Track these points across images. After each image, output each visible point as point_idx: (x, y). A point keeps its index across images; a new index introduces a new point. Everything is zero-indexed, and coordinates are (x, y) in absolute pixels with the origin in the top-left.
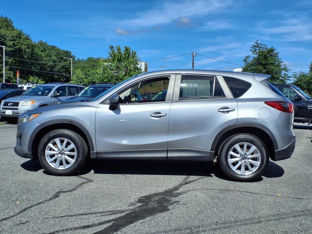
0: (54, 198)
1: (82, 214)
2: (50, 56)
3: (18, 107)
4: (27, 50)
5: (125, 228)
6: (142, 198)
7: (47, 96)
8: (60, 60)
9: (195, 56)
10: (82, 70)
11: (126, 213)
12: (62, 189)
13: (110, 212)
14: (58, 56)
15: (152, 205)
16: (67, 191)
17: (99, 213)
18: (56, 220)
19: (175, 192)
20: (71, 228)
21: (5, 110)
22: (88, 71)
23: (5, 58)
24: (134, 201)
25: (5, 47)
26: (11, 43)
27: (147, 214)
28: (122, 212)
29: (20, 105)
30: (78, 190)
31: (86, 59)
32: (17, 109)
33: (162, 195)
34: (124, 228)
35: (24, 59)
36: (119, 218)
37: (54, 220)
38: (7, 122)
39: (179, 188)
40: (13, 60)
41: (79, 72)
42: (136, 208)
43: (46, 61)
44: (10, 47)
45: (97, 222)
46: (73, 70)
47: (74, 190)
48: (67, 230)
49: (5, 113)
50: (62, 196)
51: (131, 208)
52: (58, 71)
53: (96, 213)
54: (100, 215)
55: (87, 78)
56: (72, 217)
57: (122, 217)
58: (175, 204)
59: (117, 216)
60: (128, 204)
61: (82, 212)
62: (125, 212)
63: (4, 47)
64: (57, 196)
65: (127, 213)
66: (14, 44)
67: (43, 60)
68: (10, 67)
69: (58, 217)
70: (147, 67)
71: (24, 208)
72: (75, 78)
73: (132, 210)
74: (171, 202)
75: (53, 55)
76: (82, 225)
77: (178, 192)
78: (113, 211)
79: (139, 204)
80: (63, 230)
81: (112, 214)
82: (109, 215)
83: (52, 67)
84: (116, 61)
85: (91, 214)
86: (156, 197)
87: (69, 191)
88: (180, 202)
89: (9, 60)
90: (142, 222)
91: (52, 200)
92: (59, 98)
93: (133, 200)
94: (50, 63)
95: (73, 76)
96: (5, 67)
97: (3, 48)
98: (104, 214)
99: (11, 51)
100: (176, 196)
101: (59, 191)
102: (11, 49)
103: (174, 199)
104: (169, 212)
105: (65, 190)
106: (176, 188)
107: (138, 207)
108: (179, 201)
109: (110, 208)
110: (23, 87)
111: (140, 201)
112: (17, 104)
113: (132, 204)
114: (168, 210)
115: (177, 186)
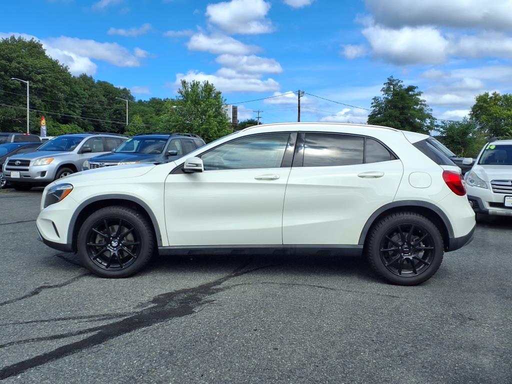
0: (29, 296)
1: (59, 319)
5: (114, 339)
6: (161, 297)
11: (126, 318)
12: (48, 283)
13: (104, 316)
15: (174, 305)
16: (54, 286)
17: (85, 317)
18: (18, 327)
19: (214, 287)
20: (33, 339)
24: (147, 300)
27: (158, 319)
28: (121, 316)
29: (31, 164)
30: (71, 284)
33: (192, 292)
36: (112, 325)
37: (14, 327)
39: (222, 282)
42: (144, 310)
45: (77, 330)
47: (65, 285)
48: (26, 341)
50: (43, 293)
51: (138, 310)
53: (81, 318)
54: (85, 320)
56: (43, 323)
57: (118, 323)
58: (207, 304)
59: (111, 322)
60: (136, 304)
61: (62, 315)
62: (125, 316)
64: (36, 292)
65: (128, 317)
69: (21, 323)
72: (133, 128)
73: (137, 313)
74: (202, 301)
76: (53, 334)
77: (218, 287)
78: (108, 315)
79: (152, 305)
80: (21, 341)
81: (103, 319)
82: (99, 320)
85: (74, 318)
86: (182, 295)
87: (57, 286)
88: (214, 302)
90: (144, 331)
91: (25, 299)
93: (145, 299)
98: (92, 319)
100: (213, 293)
101: (43, 285)
103: (208, 298)
104: (192, 315)
105: (51, 285)
107: (149, 308)
108: (214, 301)
109: (106, 311)
111: (155, 300)
113: (142, 305)
114: (192, 313)
115: (220, 279)
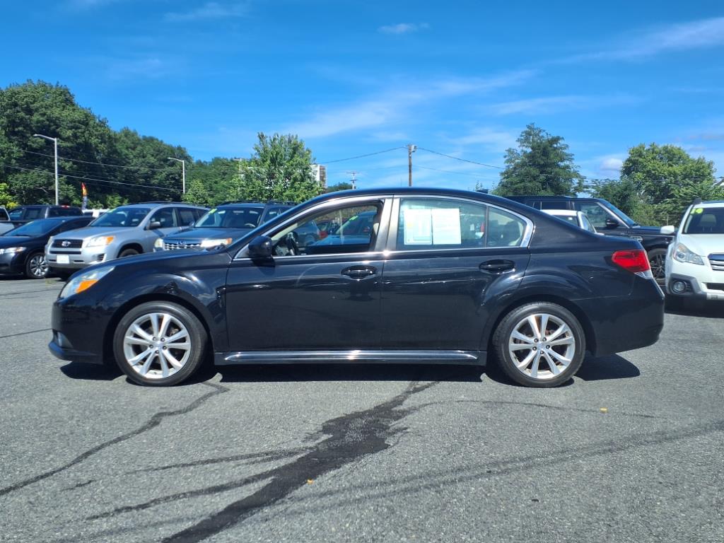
0: (149, 428)
1: (207, 462)
2: (144, 157)
3: (80, 250)
4: (99, 145)
5: (299, 490)
6: (331, 424)
7: (136, 228)
8: (162, 163)
9: (414, 151)
10: (203, 182)
11: (299, 456)
12: (165, 408)
13: (267, 454)
14: (157, 155)
15: (352, 436)
16: (177, 412)
17: (242, 457)
18: (154, 475)
19: (395, 408)
20: (184, 494)
21: (54, 255)
22: (216, 182)
23: (58, 160)
24: (315, 430)
25: (58, 141)
26: (69, 133)
27: (344, 458)
28: (291, 454)
29: (84, 245)
30: (198, 409)
31: (211, 161)
32: (79, 253)
33: (370, 415)
34: (297, 489)
35: (95, 161)
36: (286, 468)
37: (148, 475)
38: (59, 279)
39: (403, 401)
40: (74, 163)
41: (197, 184)
42: (319, 444)
43: (136, 165)
44: (67, 140)
45: (239, 478)
46: (186, 182)
47: (191, 410)
48: (176, 497)
49: (55, 261)
50: (166, 422)
51: (310, 444)
52: (160, 184)
53: (237, 458)
54: (244, 461)
55: (212, 196)
56: (186, 468)
57: (293, 465)
58: (400, 434)
59: (283, 462)
60: (303, 436)
61: (206, 455)
62: (296, 453)
63: (55, 140)
64: (154, 423)
65: (302, 455)
66: (75, 136)
67: (130, 163)
68: (67, 178)
69: (156, 469)
70: (324, 173)
71: (86, 450)
72: (191, 197)
73: (311, 448)
74: (391, 429)
75: (149, 156)
76: (208, 485)
77: (401, 408)
78: (271, 452)
79: (325, 437)
80: (168, 497)
81: (270, 460)
82: (263, 461)
83: (147, 177)
84: (269, 162)
85: (228, 460)
86: (359, 420)
87: (180, 412)
88: (408, 430)
89: (66, 164)
90: (335, 476)
91: (144, 433)
92: (160, 230)
93: (312, 427)
94: (144, 170)
95: (186, 192)
96: (59, 177)
97: (54, 142)
98: (253, 460)
99: (71, 148)
100: (400, 417)
101: (161, 411)
102: (69, 144)
103: (394, 424)
104: (389, 450)
105: (172, 411)
106: (397, 402)
107: (323, 442)
108: (406, 429)
109: (265, 447)
110: (91, 214)
111: (326, 429)
112: (78, 244)
113: (311, 437)
114: (387, 447)
115: (398, 397)
